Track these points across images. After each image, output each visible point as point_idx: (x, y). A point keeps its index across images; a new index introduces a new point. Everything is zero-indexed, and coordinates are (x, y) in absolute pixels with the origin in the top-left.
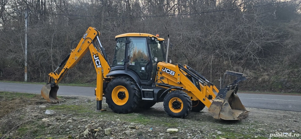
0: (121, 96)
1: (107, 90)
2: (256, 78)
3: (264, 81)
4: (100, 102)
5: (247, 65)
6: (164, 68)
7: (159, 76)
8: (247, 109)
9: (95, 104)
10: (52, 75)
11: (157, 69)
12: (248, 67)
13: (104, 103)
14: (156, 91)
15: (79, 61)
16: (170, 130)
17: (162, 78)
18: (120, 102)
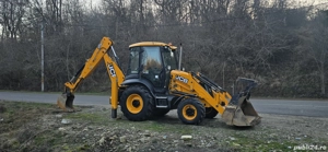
0: (136, 104)
1: (121, 98)
2: (268, 84)
3: (276, 87)
4: (115, 110)
5: (259, 71)
6: (177, 76)
7: (173, 84)
8: (260, 115)
9: (110, 113)
10: (68, 84)
11: (170, 77)
13: (119, 112)
14: (170, 99)
15: (95, 70)
16: (183, 137)
17: (176, 85)
18: (134, 111)
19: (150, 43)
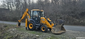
0: (31, 26)
3: (81, 23)
4: (26, 28)
6: (42, 19)
7: (41, 21)
9: (25, 28)
10: (19, 21)
12: (77, 19)
14: (39, 25)
16: (36, 36)
17: (42, 21)
18: (31, 28)
19: (35, 10)
